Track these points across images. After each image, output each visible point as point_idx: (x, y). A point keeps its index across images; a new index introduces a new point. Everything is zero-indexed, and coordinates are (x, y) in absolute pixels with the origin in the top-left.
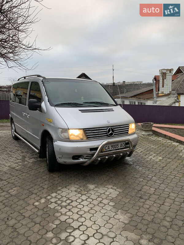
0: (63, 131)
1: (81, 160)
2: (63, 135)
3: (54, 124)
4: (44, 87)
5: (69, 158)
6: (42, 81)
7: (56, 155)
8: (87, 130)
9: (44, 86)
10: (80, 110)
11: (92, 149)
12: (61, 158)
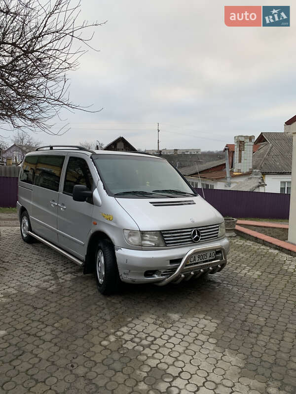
0: (131, 234)
1: (156, 277)
2: (132, 239)
3: (115, 222)
4: (95, 167)
5: (140, 274)
6: (91, 158)
7: (119, 269)
8: (165, 232)
9: (95, 165)
10: (151, 203)
11: (172, 261)
12: (128, 274)
